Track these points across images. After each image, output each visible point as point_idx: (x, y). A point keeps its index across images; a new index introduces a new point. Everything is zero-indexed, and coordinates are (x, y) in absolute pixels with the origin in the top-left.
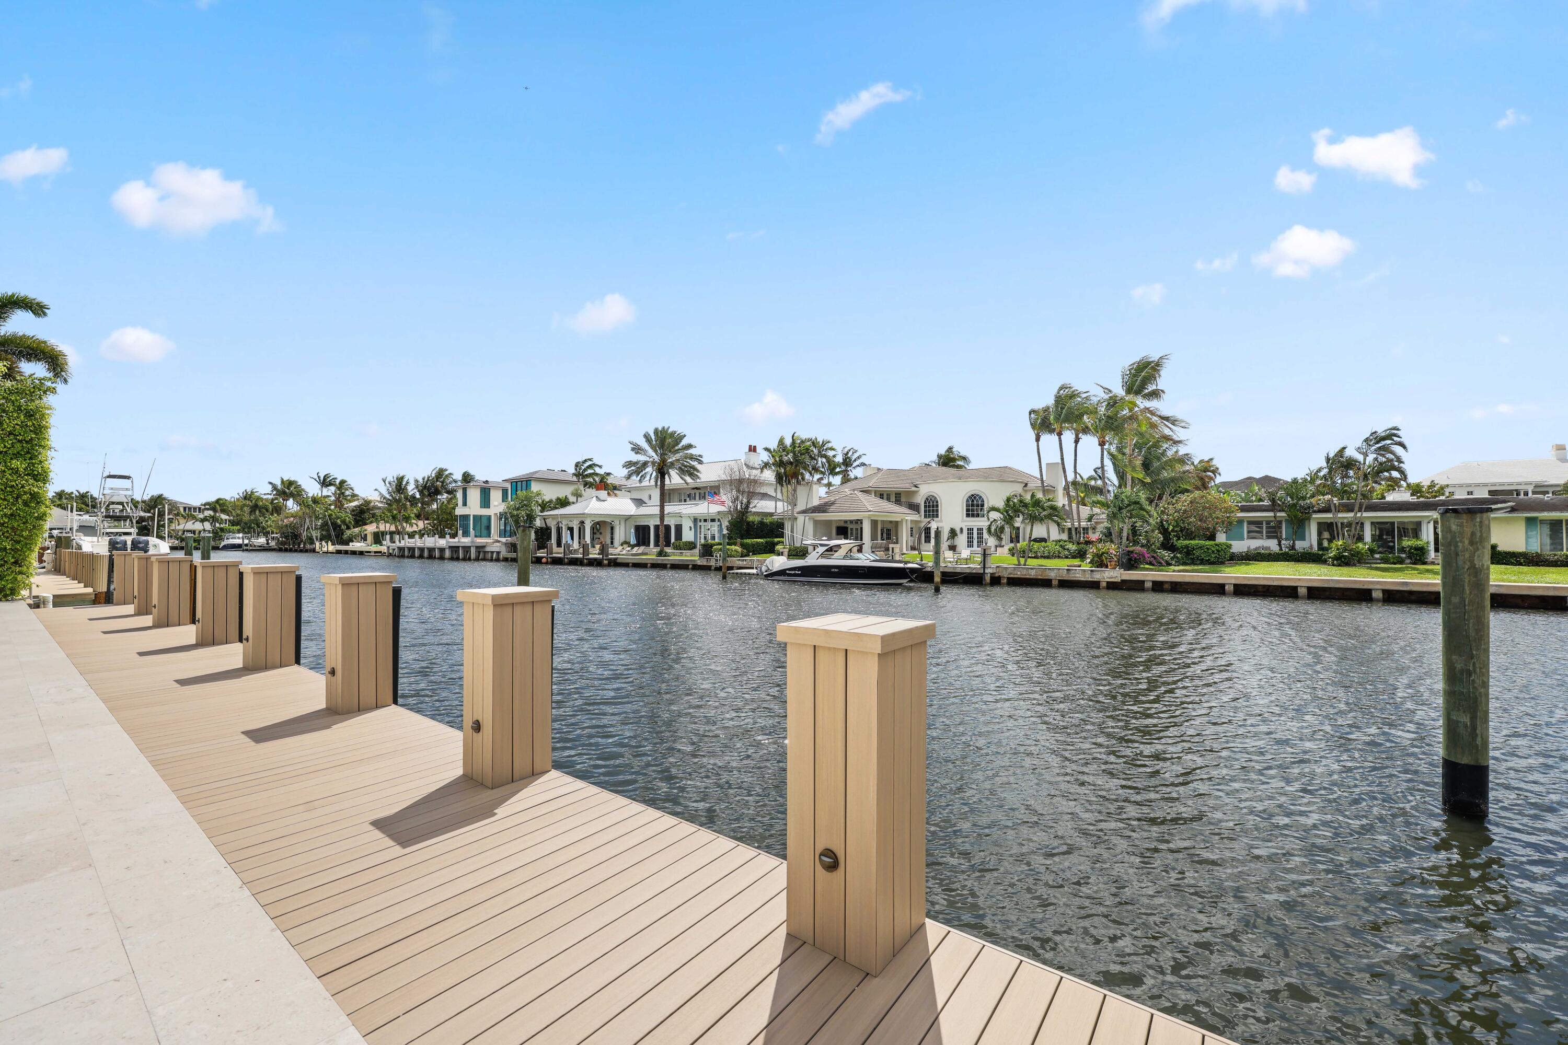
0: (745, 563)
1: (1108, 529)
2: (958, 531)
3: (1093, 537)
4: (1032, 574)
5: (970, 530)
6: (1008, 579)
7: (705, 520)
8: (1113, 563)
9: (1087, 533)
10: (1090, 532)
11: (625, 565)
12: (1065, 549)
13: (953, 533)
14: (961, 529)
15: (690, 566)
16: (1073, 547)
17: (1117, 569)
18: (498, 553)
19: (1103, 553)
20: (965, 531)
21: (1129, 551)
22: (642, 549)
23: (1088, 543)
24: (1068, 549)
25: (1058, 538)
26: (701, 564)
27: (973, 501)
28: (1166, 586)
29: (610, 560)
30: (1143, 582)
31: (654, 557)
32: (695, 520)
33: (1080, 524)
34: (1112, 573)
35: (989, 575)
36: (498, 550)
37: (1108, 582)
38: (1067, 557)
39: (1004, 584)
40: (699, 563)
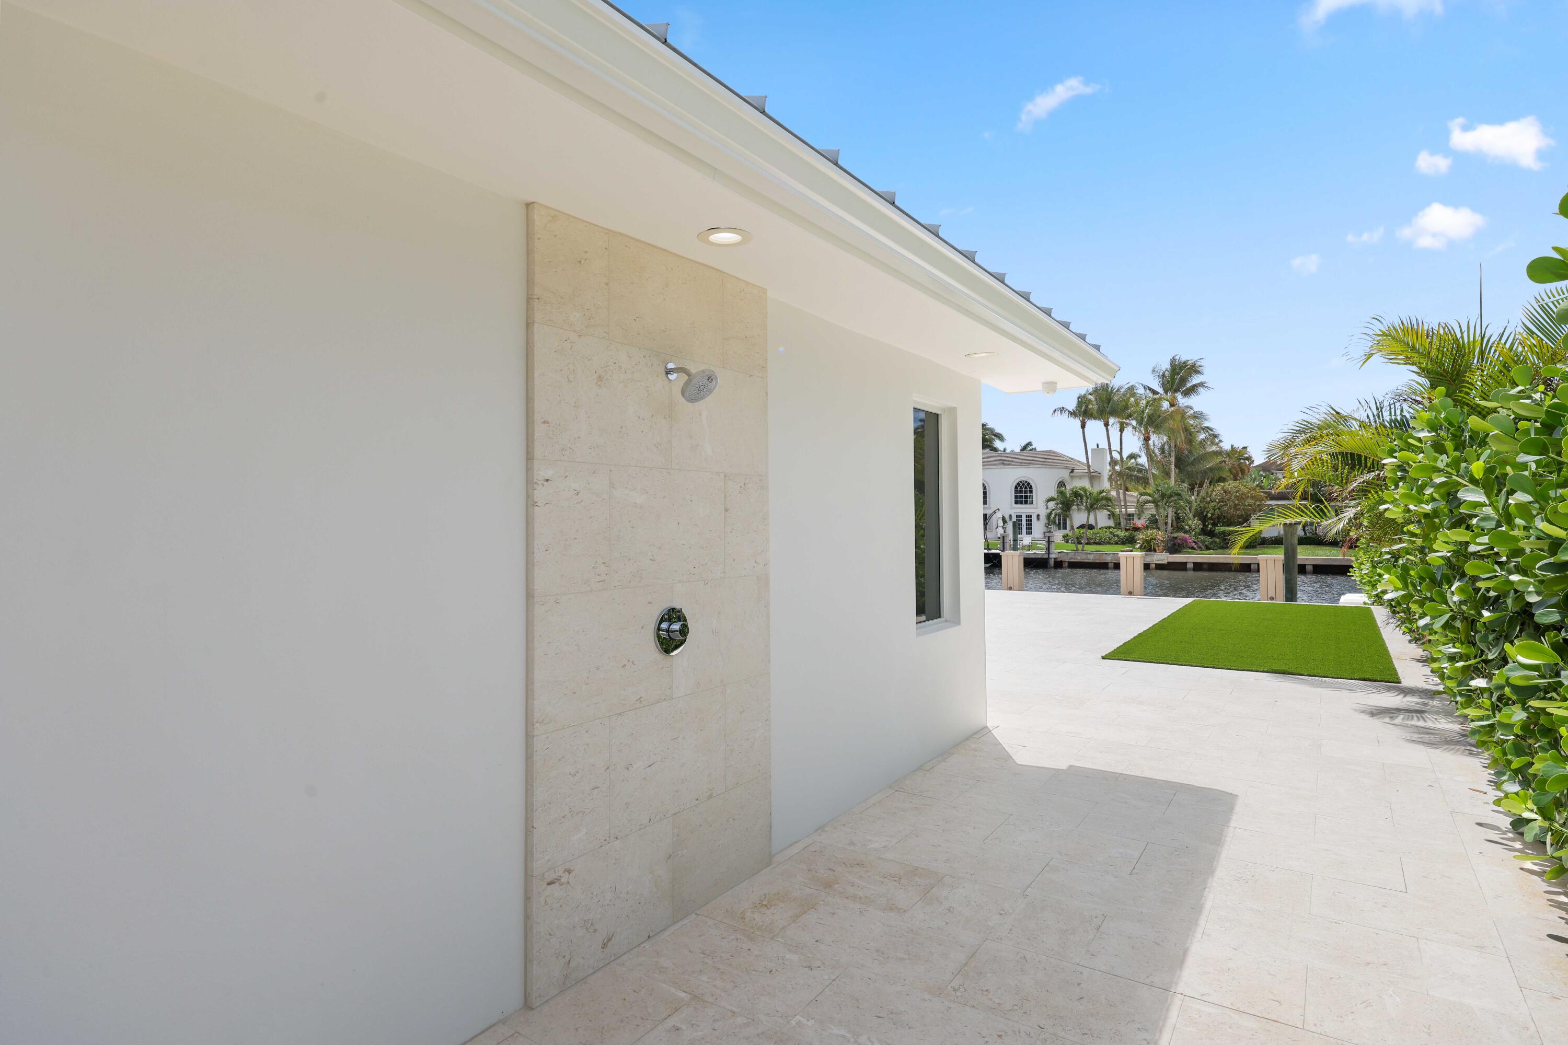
1: (1154, 516)
3: (1139, 523)
4: (1091, 559)
5: (1019, 517)
6: (1069, 563)
8: (1161, 548)
9: (1133, 520)
10: (1136, 518)
12: (1114, 536)
16: (1122, 534)
17: (1164, 553)
19: (1152, 539)
20: (1014, 518)
21: (1173, 537)
23: (1136, 529)
24: (1117, 536)
25: (1106, 525)
27: (1021, 488)
28: (1205, 566)
30: (1185, 564)
33: (1126, 511)
34: (1160, 557)
35: (1053, 560)
37: (1156, 564)
38: (1117, 543)
39: (1065, 567)
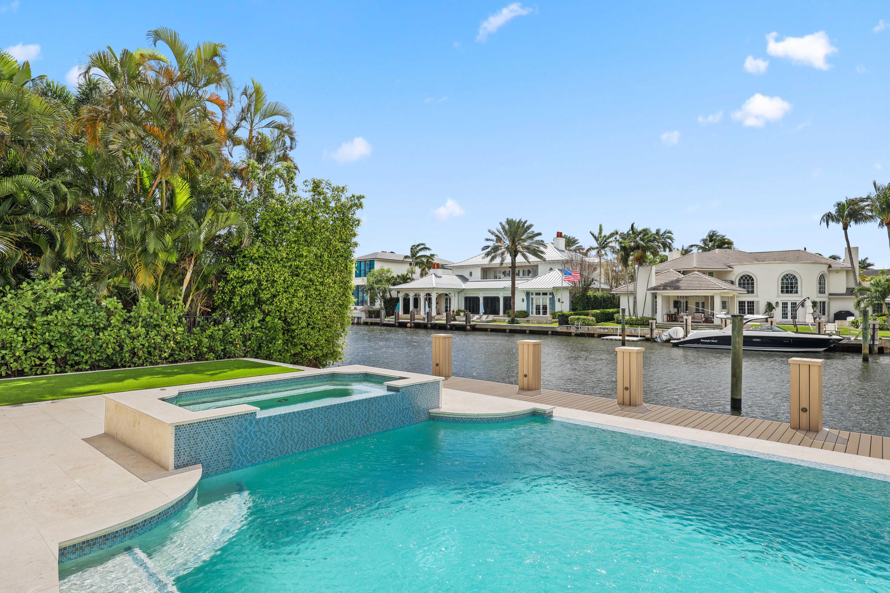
0: (606, 330)
2: (774, 305)
5: (785, 305)
7: (538, 294)
11: (484, 330)
13: (770, 307)
14: (777, 303)
15: (550, 332)
18: (359, 318)
20: (780, 305)
22: (491, 317)
26: (561, 331)
29: (471, 326)
31: (505, 324)
32: (528, 294)
35: (877, 346)
36: (359, 316)
40: (559, 330)
